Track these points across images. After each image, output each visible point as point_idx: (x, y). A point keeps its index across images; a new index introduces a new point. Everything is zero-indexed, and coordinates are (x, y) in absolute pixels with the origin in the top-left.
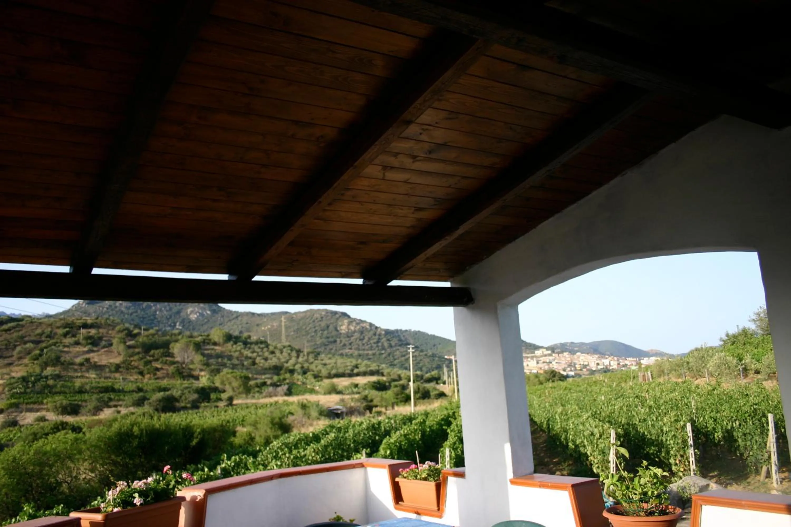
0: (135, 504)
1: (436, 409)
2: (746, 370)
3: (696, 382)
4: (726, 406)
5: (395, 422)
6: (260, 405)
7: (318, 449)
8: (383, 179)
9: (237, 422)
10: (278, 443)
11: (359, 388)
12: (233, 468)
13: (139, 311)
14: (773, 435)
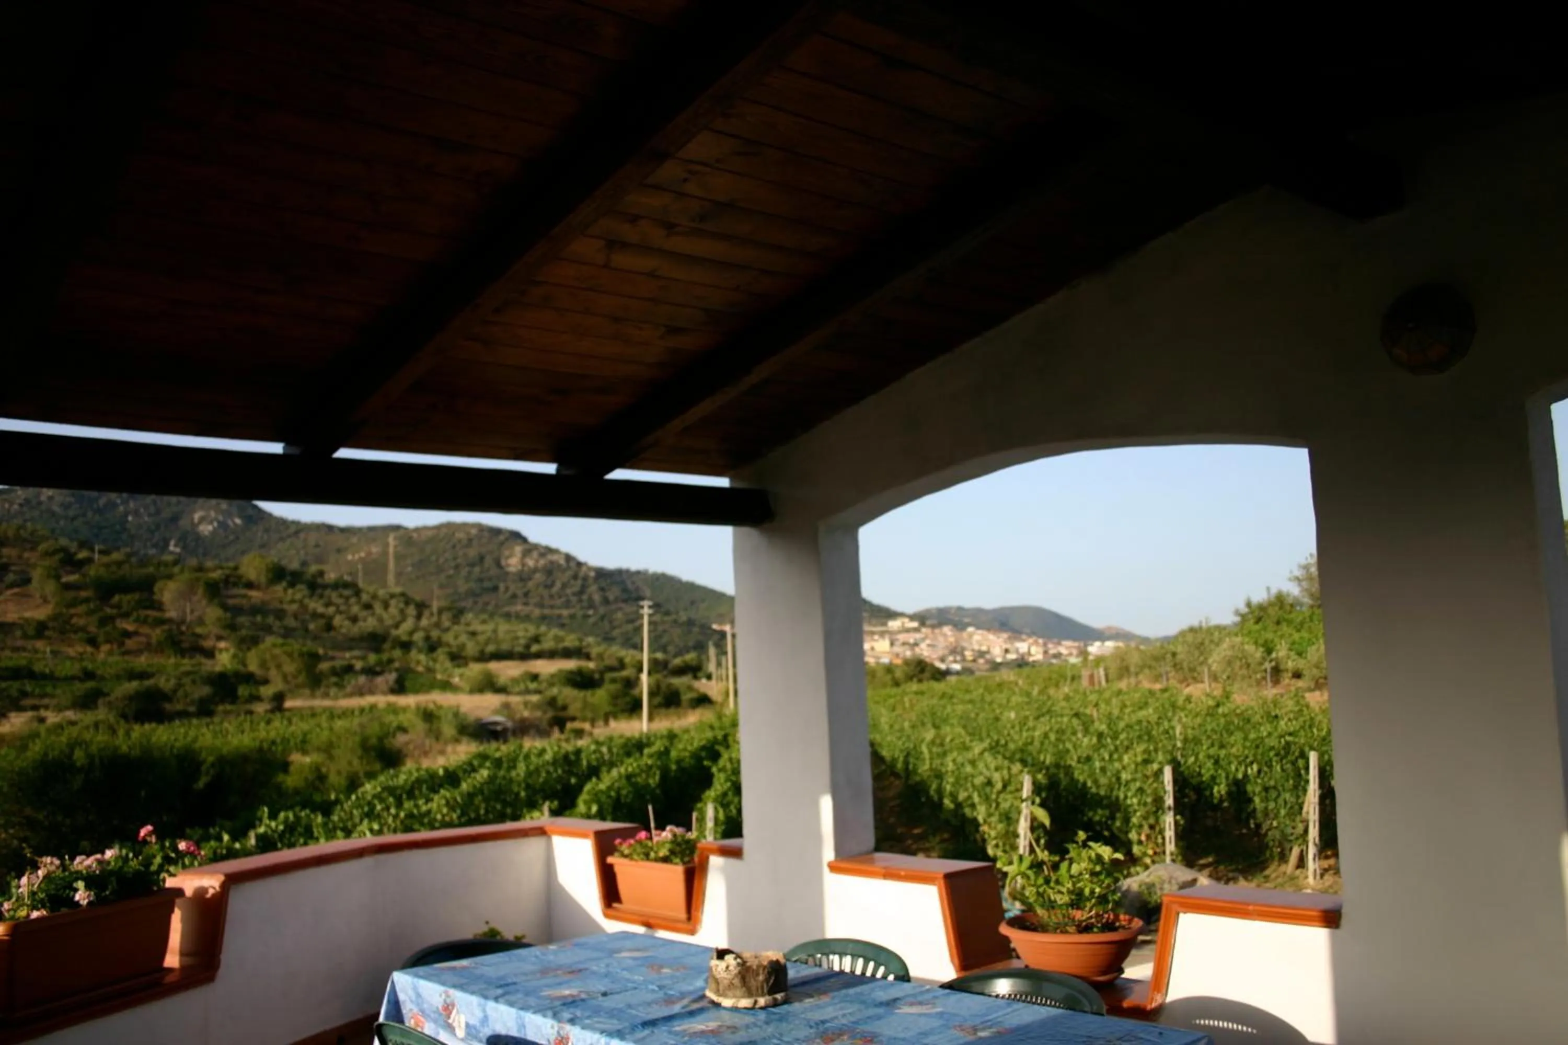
0: (78, 902)
1: (692, 727)
2: (1277, 671)
3: (1187, 691)
4: (1239, 735)
5: (610, 750)
6: (340, 712)
7: (455, 800)
8: (606, 266)
9: (292, 743)
10: (375, 788)
11: (540, 683)
12: (282, 835)
13: (90, 514)
14: (1315, 790)
